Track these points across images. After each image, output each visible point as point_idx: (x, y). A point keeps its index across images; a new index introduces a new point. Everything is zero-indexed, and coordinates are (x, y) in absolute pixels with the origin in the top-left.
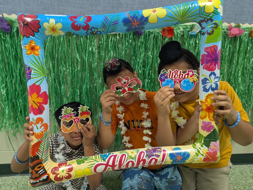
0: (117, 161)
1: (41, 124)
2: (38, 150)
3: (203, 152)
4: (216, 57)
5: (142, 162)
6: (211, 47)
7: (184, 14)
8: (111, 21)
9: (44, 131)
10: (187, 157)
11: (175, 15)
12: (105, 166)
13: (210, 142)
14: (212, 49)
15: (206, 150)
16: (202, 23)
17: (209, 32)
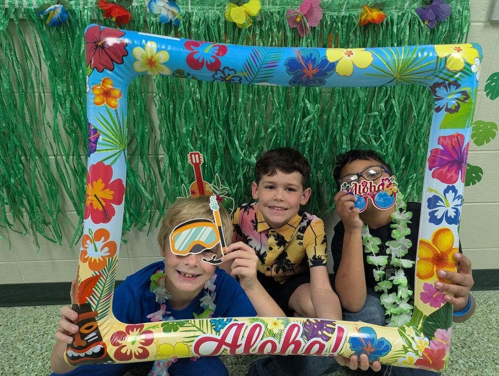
0: (243, 337)
1: (103, 242)
2: (90, 293)
3: (418, 347)
4: (459, 156)
5: (292, 346)
6: (451, 137)
7: (406, 67)
8: (264, 60)
9: (107, 256)
10: (385, 351)
11: (387, 66)
12: (216, 344)
14: (454, 141)
15: (425, 344)
16: (437, 89)
17: (449, 107)
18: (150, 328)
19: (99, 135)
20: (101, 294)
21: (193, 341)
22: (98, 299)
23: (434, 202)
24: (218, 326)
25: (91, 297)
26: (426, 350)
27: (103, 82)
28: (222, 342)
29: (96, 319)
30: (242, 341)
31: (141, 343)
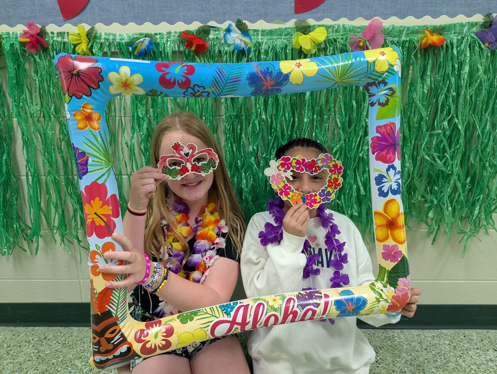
0: (250, 315)
2: (110, 301)
4: (394, 140)
5: (291, 316)
6: (385, 126)
7: (345, 72)
8: (229, 76)
10: (363, 306)
11: (330, 73)
12: (228, 325)
13: (397, 278)
14: (388, 129)
15: (392, 293)
16: (370, 88)
17: (381, 102)
18: (168, 322)
19: (88, 158)
20: (119, 300)
21: (209, 326)
22: (116, 305)
23: (380, 179)
24: (227, 310)
25: (110, 304)
26: (394, 297)
27: (83, 107)
28: (233, 322)
29: (118, 323)
30: (250, 319)
31: (163, 336)
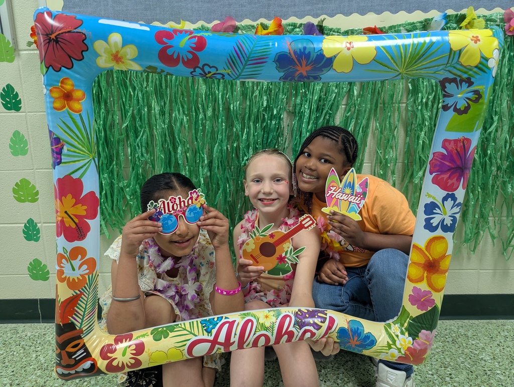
0: (235, 334)
1: (80, 260)
2: (73, 312)
5: (286, 337)
9: (86, 274)
12: (209, 344)
18: (139, 337)
19: (63, 145)
20: (84, 312)
21: (185, 345)
22: (81, 317)
24: (209, 327)
25: (74, 316)
28: (214, 342)
29: (82, 337)
30: (235, 339)
31: (132, 354)
